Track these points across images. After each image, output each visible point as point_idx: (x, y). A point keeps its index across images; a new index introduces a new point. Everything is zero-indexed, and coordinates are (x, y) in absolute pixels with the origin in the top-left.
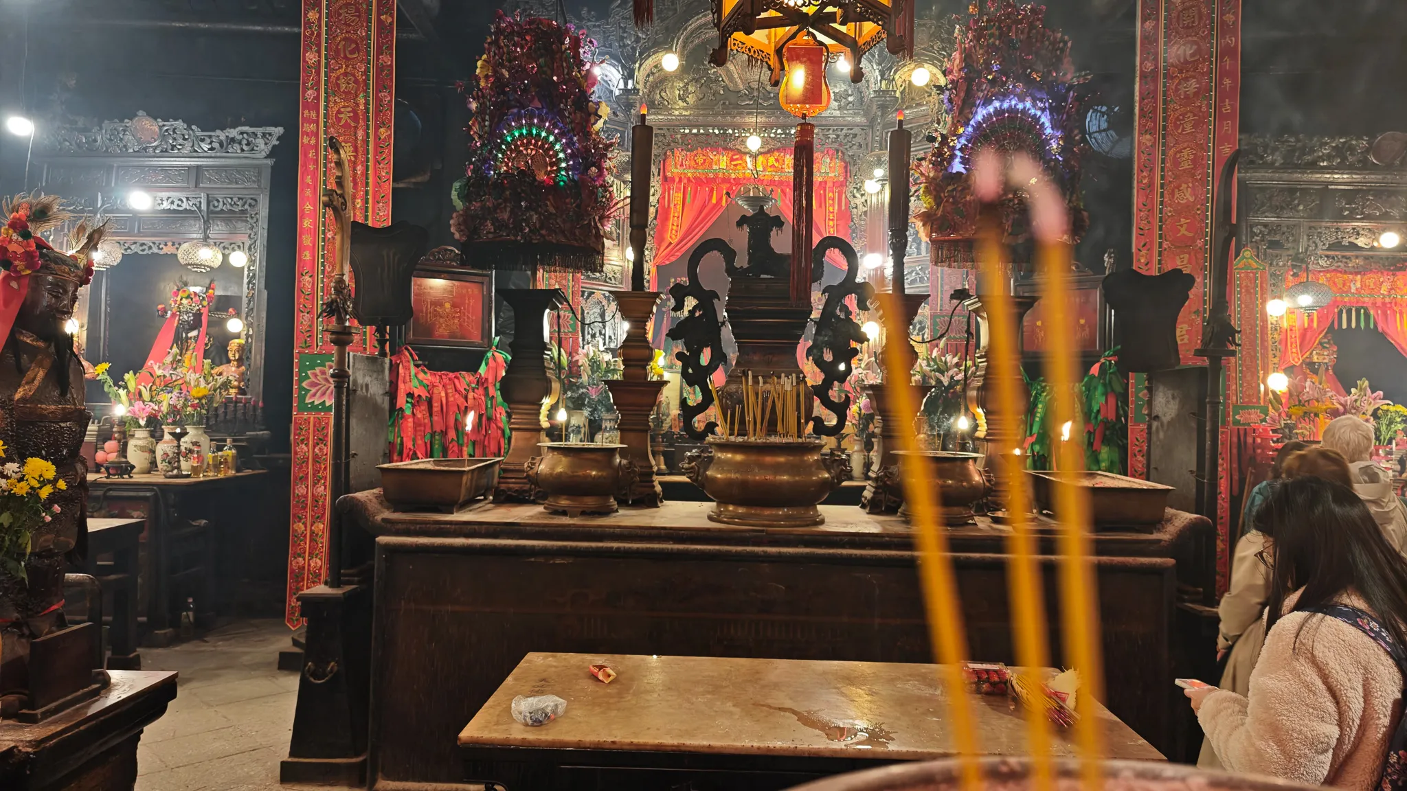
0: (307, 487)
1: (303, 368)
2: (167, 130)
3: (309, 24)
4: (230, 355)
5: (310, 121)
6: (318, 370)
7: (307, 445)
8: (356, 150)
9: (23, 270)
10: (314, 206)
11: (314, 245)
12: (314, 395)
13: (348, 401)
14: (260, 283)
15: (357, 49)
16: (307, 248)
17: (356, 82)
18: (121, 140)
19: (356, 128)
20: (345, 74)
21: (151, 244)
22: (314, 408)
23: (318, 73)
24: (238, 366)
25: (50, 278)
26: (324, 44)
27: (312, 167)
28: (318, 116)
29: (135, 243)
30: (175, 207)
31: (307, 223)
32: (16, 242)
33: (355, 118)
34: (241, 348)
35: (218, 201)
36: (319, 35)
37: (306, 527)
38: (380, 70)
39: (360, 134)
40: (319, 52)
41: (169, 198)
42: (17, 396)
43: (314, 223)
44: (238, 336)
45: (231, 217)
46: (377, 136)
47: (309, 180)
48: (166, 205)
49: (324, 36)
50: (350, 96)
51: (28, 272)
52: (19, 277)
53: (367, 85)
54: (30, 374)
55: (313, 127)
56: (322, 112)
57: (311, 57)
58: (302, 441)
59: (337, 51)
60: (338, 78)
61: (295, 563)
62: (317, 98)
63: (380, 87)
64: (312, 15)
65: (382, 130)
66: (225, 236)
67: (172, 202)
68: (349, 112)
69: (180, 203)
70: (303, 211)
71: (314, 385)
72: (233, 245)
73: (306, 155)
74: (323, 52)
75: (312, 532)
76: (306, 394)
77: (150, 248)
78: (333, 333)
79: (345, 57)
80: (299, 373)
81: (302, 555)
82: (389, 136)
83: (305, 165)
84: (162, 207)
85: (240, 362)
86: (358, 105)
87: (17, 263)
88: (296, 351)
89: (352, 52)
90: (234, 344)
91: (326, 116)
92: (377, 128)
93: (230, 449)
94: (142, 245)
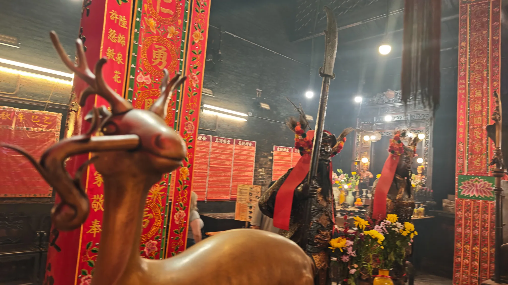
0: (462, 229)
1: (460, 181)
2: (397, 94)
3: (462, 47)
4: (418, 171)
5: (462, 84)
6: (466, 182)
7: (462, 212)
8: (483, 93)
9: (398, 154)
10: (464, 116)
11: (464, 132)
13: (502, 201)
14: (430, 145)
15: (483, 53)
16: (461, 133)
17: (483, 65)
18: (382, 99)
19: (483, 84)
20: (477, 63)
21: (390, 133)
22: (464, 197)
23: (466, 65)
24: (421, 176)
25: (405, 156)
26: (468, 54)
27: (463, 102)
28: (465, 82)
29: (385, 132)
30: (399, 119)
31: (461, 124)
32: (397, 144)
33: (482, 80)
34: (422, 169)
35: (414, 116)
36: (466, 51)
37: (461, 245)
38: (493, 59)
39: (485, 86)
40: (466, 57)
41: (397, 116)
42: (397, 198)
43: (464, 123)
44: (420, 164)
45: (418, 121)
46: (492, 86)
47: (462, 107)
48: (396, 119)
49: (468, 50)
50: (480, 71)
51: (400, 154)
52: (396, 157)
53: (487, 66)
54: (400, 190)
55: (463, 86)
56: (467, 79)
57: (462, 60)
58: (460, 210)
59: (474, 55)
60: (474, 66)
61: (457, 260)
62: (465, 75)
63: (493, 65)
64: (463, 44)
65: (495, 83)
66: (416, 128)
67: (398, 118)
68: (479, 78)
69: (401, 118)
70: (459, 119)
72: (419, 131)
73: (460, 97)
74: (468, 57)
75: (464, 249)
76: (461, 191)
77: (390, 134)
78: (495, 172)
79: (478, 57)
80: (458, 183)
81: (460, 257)
82: (498, 85)
83: (460, 101)
84: (395, 120)
85: (422, 174)
86: (483, 74)
87: (396, 151)
88: (456, 174)
89: (480, 54)
90: (419, 168)
91: (469, 81)
92: (492, 82)
93: (422, 208)
94: (387, 133)
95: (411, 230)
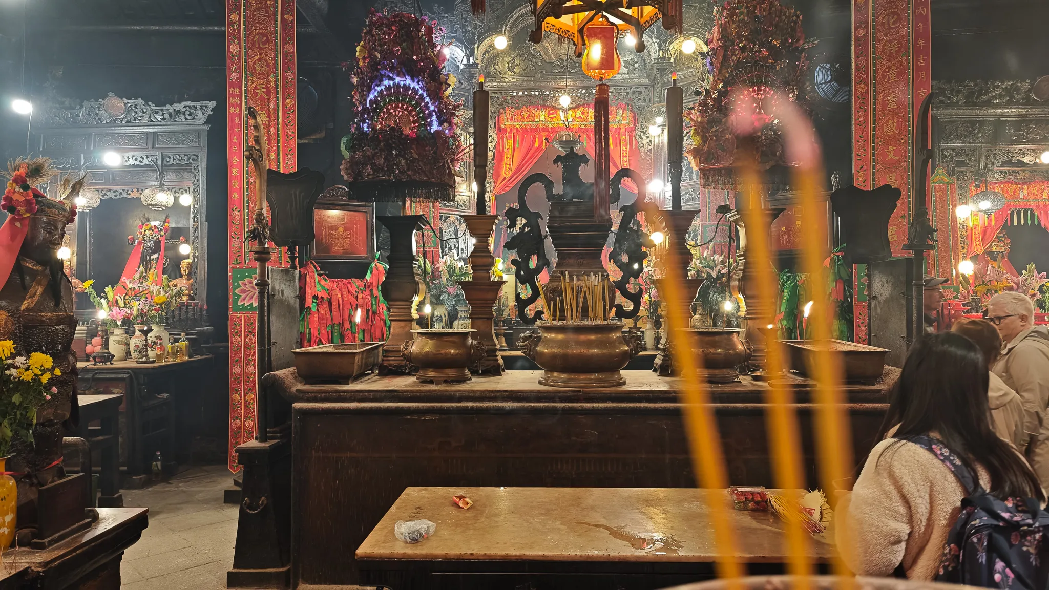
0: (241, 368)
1: (236, 279)
2: (130, 106)
3: (231, 23)
4: (182, 271)
5: (234, 96)
6: (246, 280)
7: (240, 336)
8: (269, 116)
9: (24, 214)
10: (240, 159)
11: (241, 188)
12: (244, 299)
13: (268, 303)
14: (202, 217)
15: (268, 41)
16: (235, 190)
17: (268, 65)
18: (97, 114)
19: (269, 100)
20: (260, 60)
21: (121, 191)
22: (244, 308)
23: (239, 59)
24: (188, 280)
25: (44, 219)
26: (243, 38)
27: (237, 130)
28: (240, 92)
29: (110, 190)
30: (137, 163)
31: (235, 172)
32: (19, 192)
33: (268, 92)
34: (190, 266)
35: (170, 158)
36: (239, 31)
37: (241, 397)
38: (285, 56)
39: (272, 104)
40: (240, 44)
41: (133, 156)
42: (23, 307)
43: (240, 172)
44: (187, 257)
45: (179, 169)
46: (284, 105)
47: (235, 140)
48: (131, 162)
49: (243, 32)
50: (264, 76)
51: (28, 215)
52: (22, 220)
53: (276, 68)
54: (32, 291)
55: (237, 100)
56: (243, 88)
57: (234, 48)
58: (237, 334)
59: (253, 43)
60: (254, 63)
61: (234, 424)
62: (239, 78)
63: (286, 68)
64: (234, 17)
65: (288, 101)
66: (175, 183)
67: (136, 160)
68: (263, 88)
69: (142, 160)
70: (231, 162)
71: (243, 291)
72: (181, 190)
73: (232, 121)
74: (243, 44)
75: (246, 401)
76: (238, 299)
77: (121, 194)
78: (256, 253)
79: (259, 48)
80: (233, 283)
81: (239, 418)
82: (294, 105)
83: (232, 129)
84: (129, 163)
85: (189, 276)
86: (269, 82)
87: (19, 208)
88: (230, 267)
89: (264, 44)
90: (185, 263)
91: (246, 92)
92: (284, 99)
93: (184, 341)
94: (115, 191)
95: (42, 366)
